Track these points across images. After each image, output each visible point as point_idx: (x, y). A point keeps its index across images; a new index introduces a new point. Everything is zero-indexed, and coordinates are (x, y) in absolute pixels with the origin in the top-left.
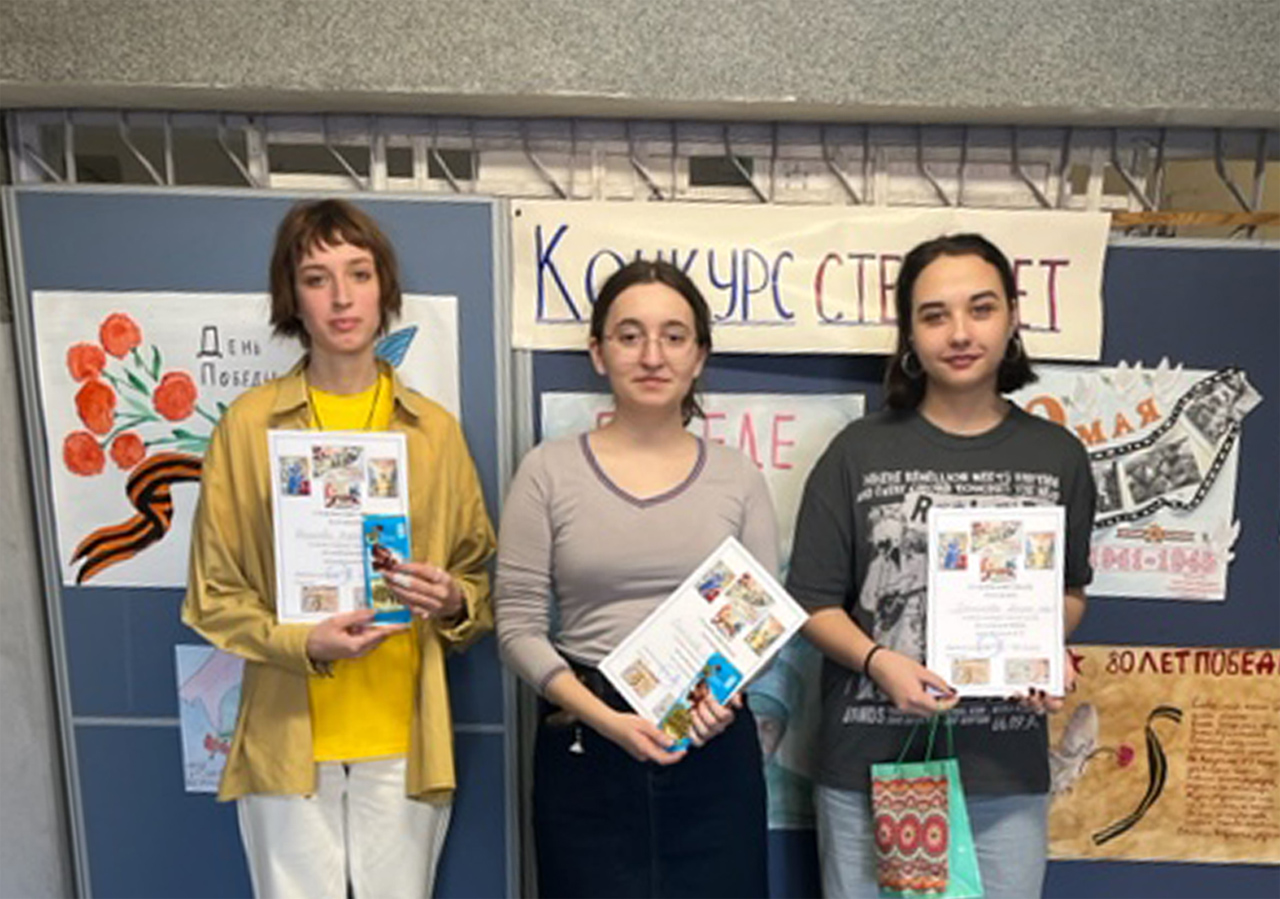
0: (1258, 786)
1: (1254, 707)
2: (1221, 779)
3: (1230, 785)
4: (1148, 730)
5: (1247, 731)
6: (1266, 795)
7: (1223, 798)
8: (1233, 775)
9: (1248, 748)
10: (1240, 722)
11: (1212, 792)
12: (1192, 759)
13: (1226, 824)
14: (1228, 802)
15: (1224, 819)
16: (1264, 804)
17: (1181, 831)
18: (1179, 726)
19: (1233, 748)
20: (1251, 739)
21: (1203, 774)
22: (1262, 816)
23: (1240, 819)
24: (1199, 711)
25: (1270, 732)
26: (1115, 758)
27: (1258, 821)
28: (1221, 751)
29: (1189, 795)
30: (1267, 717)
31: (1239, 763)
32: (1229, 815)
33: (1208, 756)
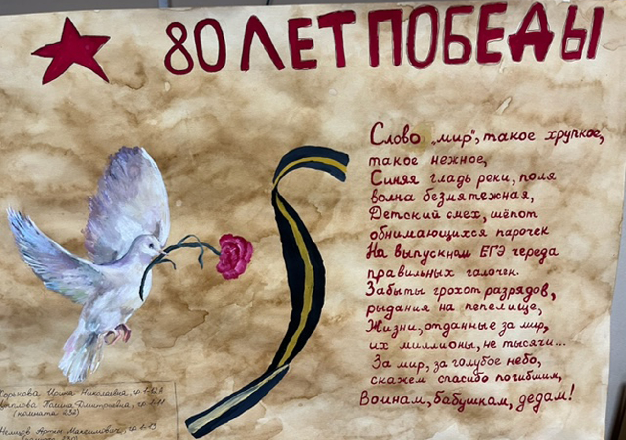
0: (516, 300)
1: (504, 137)
2: (440, 292)
3: (457, 300)
4: (276, 198)
5: (488, 187)
6: (533, 317)
7: (447, 328)
8: (462, 281)
9: (492, 225)
10: (475, 171)
11: (422, 318)
12: (375, 252)
13: (456, 380)
14: (458, 336)
15: (451, 370)
16: (532, 334)
17: (366, 399)
18: (341, 186)
19: (461, 225)
20: (499, 205)
21: (402, 283)
22: (529, 359)
23: (485, 370)
24: (384, 152)
25: (538, 189)
26: (213, 261)
27: (521, 370)
28: (434, 234)
29: (376, 326)
30: (533, 158)
31: (475, 256)
32: (463, 363)
33: (407, 244)
